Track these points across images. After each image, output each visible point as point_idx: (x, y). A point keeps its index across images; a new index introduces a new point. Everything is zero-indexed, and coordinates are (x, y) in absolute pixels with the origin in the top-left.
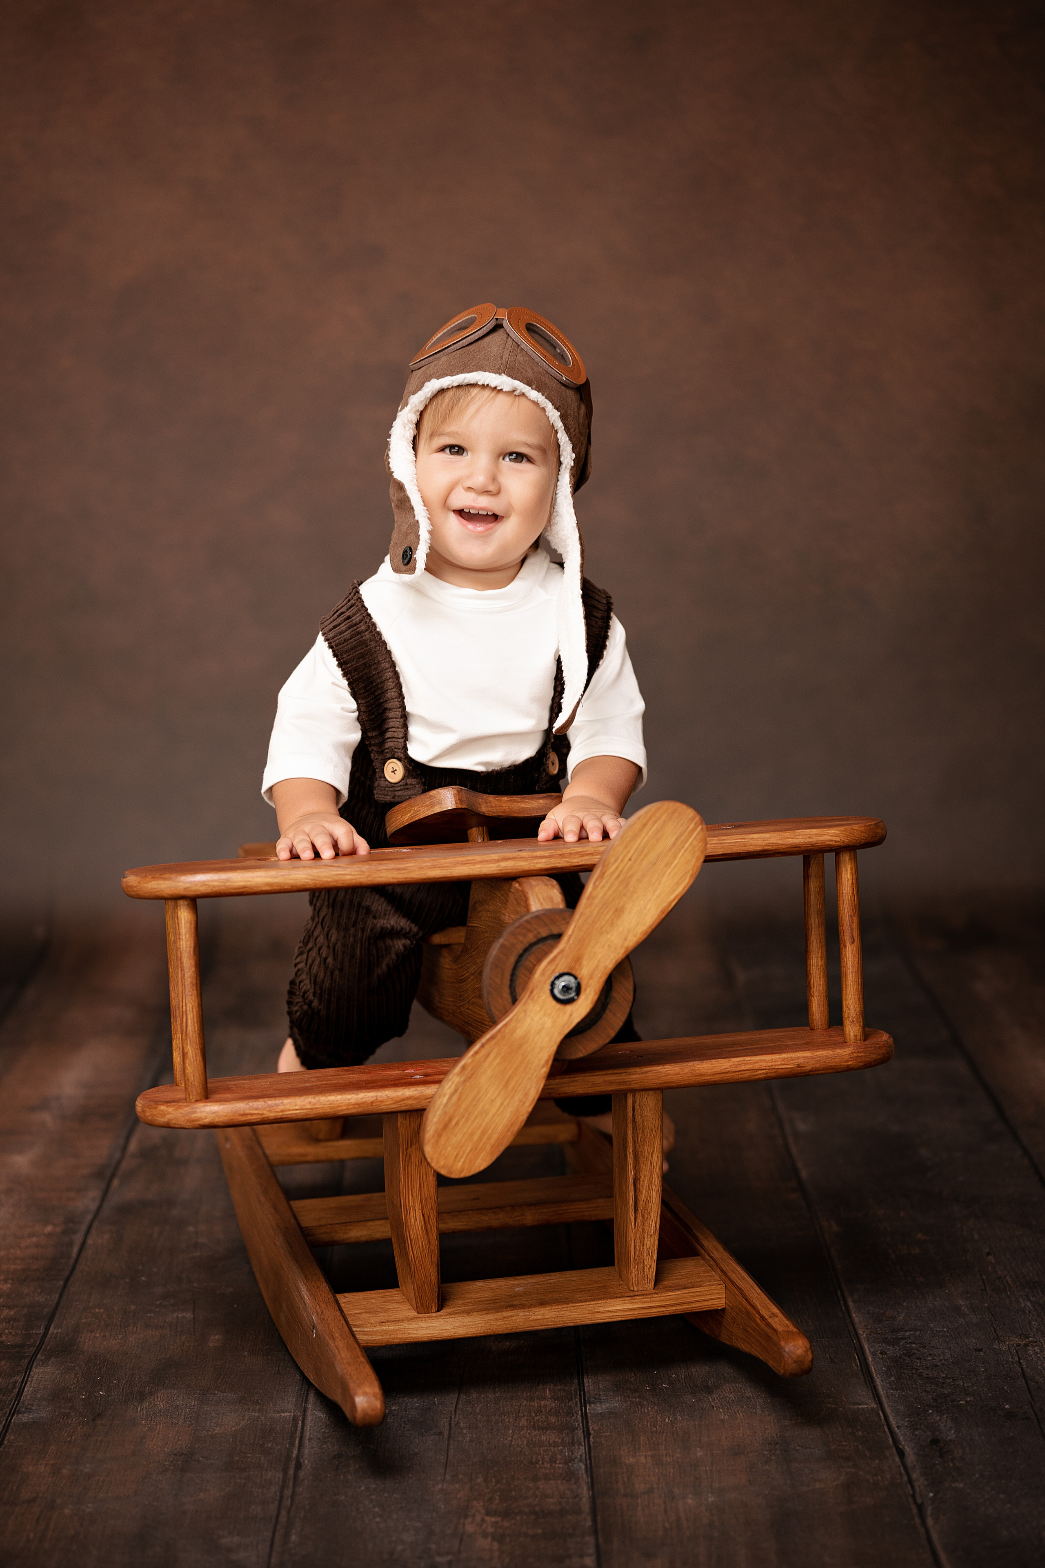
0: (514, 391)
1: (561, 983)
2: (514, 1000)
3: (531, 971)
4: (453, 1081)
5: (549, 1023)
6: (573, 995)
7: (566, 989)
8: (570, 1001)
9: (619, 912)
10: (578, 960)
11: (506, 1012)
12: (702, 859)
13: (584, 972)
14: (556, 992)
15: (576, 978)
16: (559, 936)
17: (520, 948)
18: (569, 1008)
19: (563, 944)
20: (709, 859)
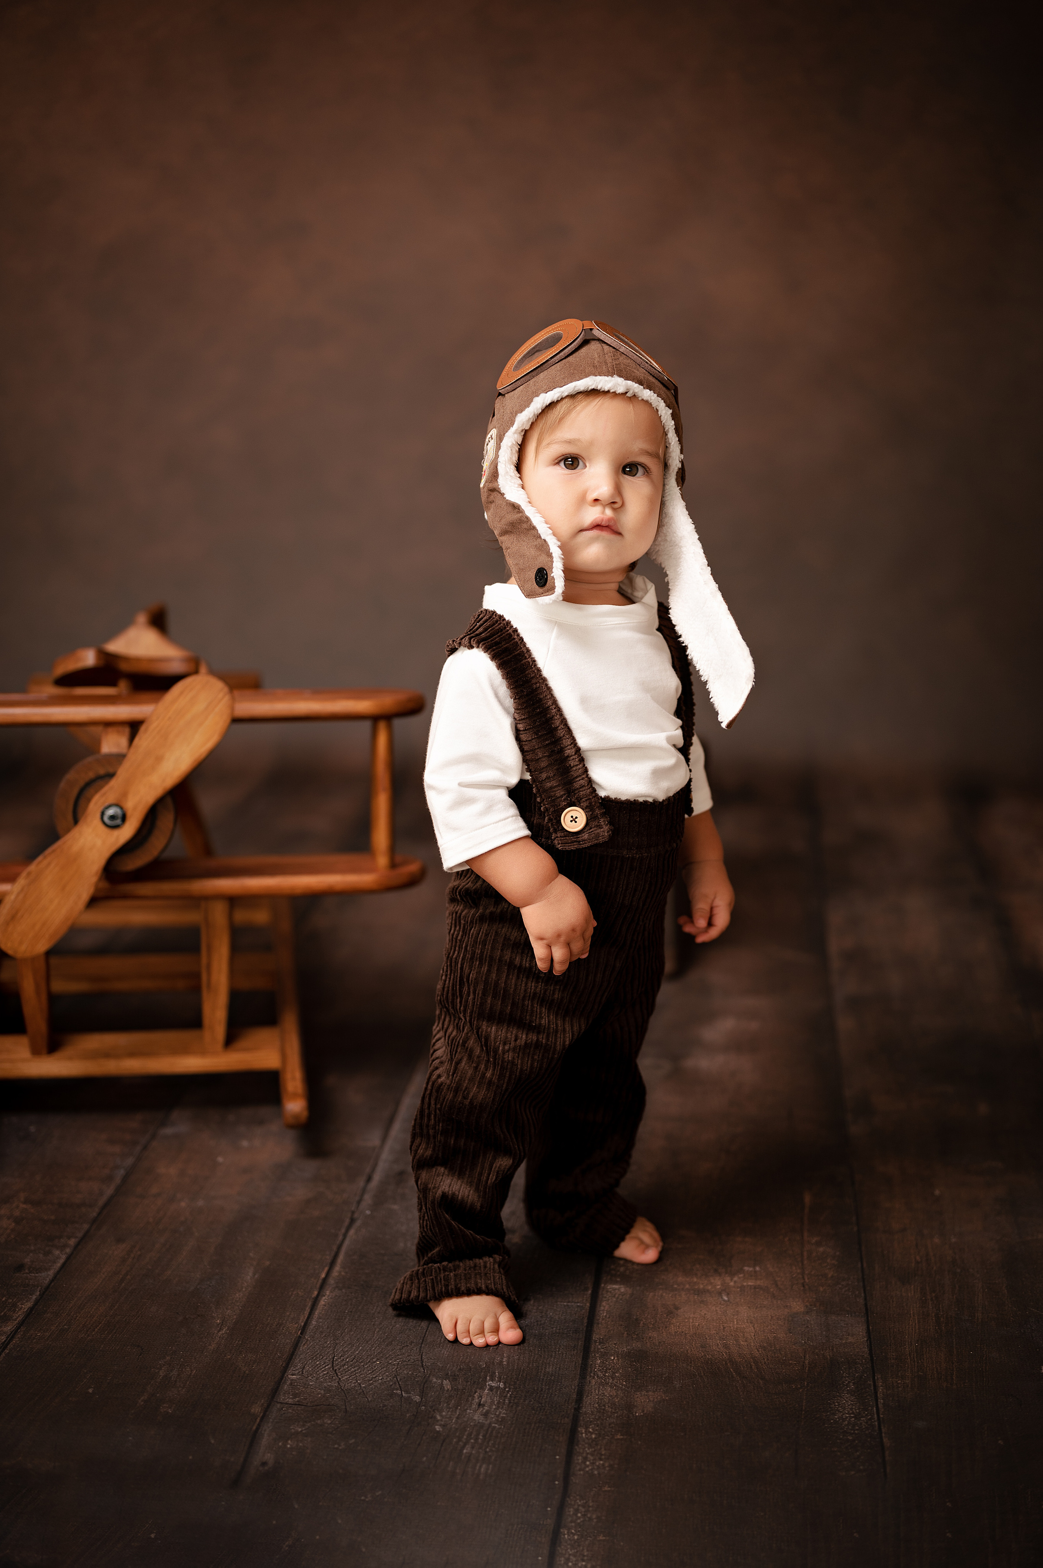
0: (626, 393)
1: (111, 812)
2: (76, 821)
3: (89, 800)
4: (21, 882)
5: (99, 842)
6: (119, 822)
7: (112, 817)
8: (116, 827)
9: (159, 759)
10: (125, 795)
11: (68, 830)
12: (228, 720)
13: (129, 805)
14: (106, 819)
15: (121, 808)
16: (111, 776)
17: (82, 783)
18: (116, 833)
19: (114, 783)
20: (236, 720)
